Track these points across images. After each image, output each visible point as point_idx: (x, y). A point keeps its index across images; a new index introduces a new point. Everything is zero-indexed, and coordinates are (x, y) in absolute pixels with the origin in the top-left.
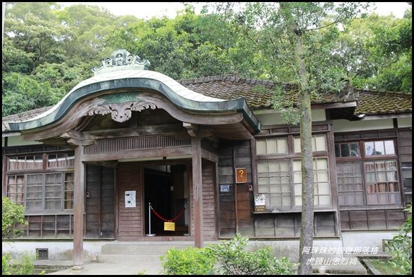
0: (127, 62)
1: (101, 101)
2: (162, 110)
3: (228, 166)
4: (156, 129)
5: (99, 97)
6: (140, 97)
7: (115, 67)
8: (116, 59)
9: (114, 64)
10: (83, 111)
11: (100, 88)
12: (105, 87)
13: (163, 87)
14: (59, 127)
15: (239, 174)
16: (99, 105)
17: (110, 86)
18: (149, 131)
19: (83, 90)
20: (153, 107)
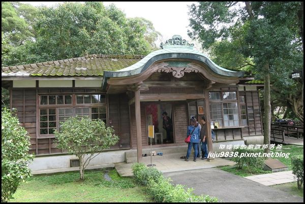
0: (183, 43)
1: (166, 64)
2: (201, 73)
3: (194, 105)
4: (186, 84)
5: (165, 62)
6: (190, 65)
7: (176, 46)
8: (176, 41)
9: (174, 43)
10: (155, 69)
11: (171, 56)
12: (175, 56)
13: (208, 61)
14: (138, 77)
15: (200, 110)
16: (164, 67)
17: (178, 56)
18: (182, 84)
19: (160, 56)
20: (196, 71)
